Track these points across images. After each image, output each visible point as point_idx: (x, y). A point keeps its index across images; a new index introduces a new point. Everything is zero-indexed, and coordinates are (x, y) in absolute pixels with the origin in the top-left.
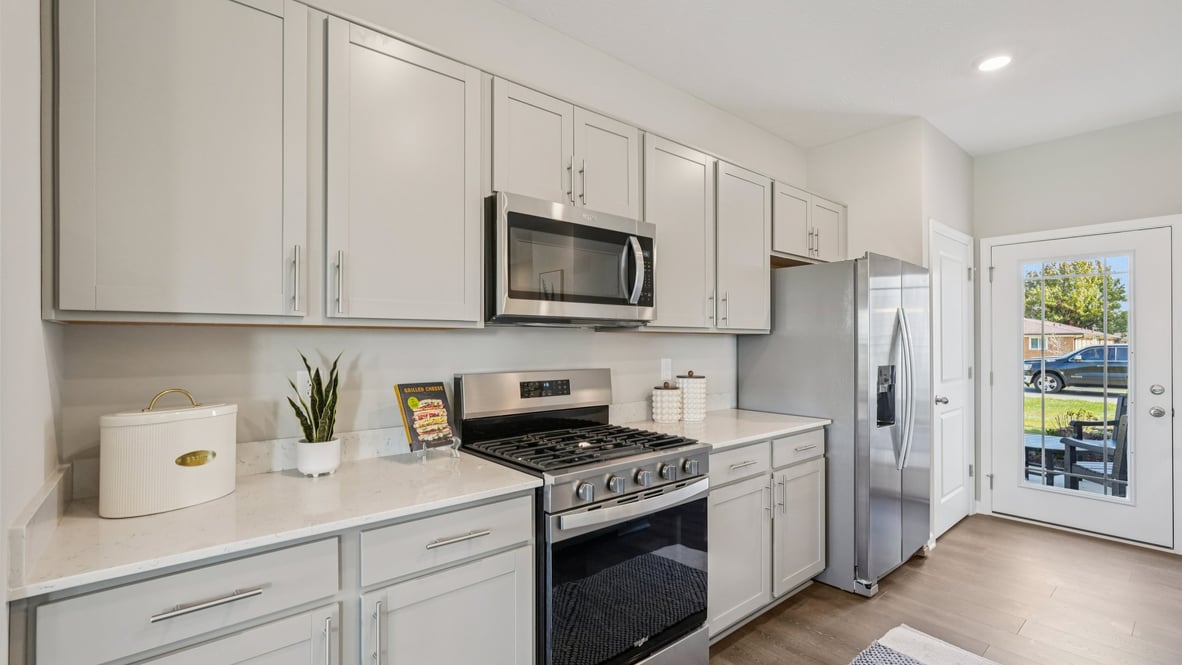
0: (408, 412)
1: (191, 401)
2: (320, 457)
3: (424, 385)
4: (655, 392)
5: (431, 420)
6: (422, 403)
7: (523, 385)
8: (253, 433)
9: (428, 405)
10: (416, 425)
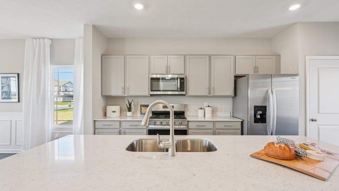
0: (141, 109)
1: (115, 105)
2: (129, 114)
3: (145, 105)
4: (198, 110)
5: (145, 110)
6: (144, 108)
7: (163, 106)
8: (121, 111)
9: (145, 108)
10: (142, 111)
